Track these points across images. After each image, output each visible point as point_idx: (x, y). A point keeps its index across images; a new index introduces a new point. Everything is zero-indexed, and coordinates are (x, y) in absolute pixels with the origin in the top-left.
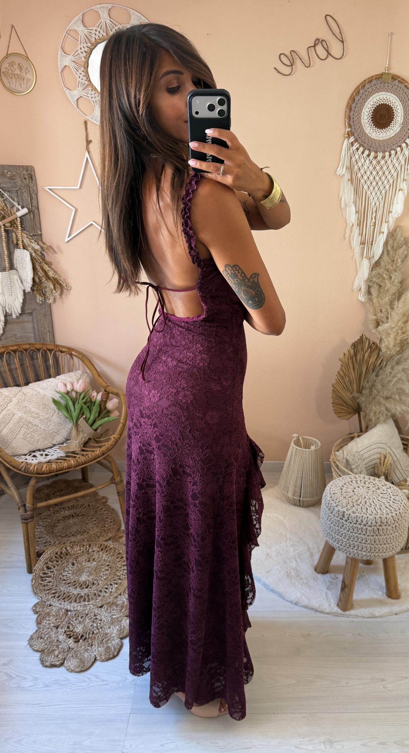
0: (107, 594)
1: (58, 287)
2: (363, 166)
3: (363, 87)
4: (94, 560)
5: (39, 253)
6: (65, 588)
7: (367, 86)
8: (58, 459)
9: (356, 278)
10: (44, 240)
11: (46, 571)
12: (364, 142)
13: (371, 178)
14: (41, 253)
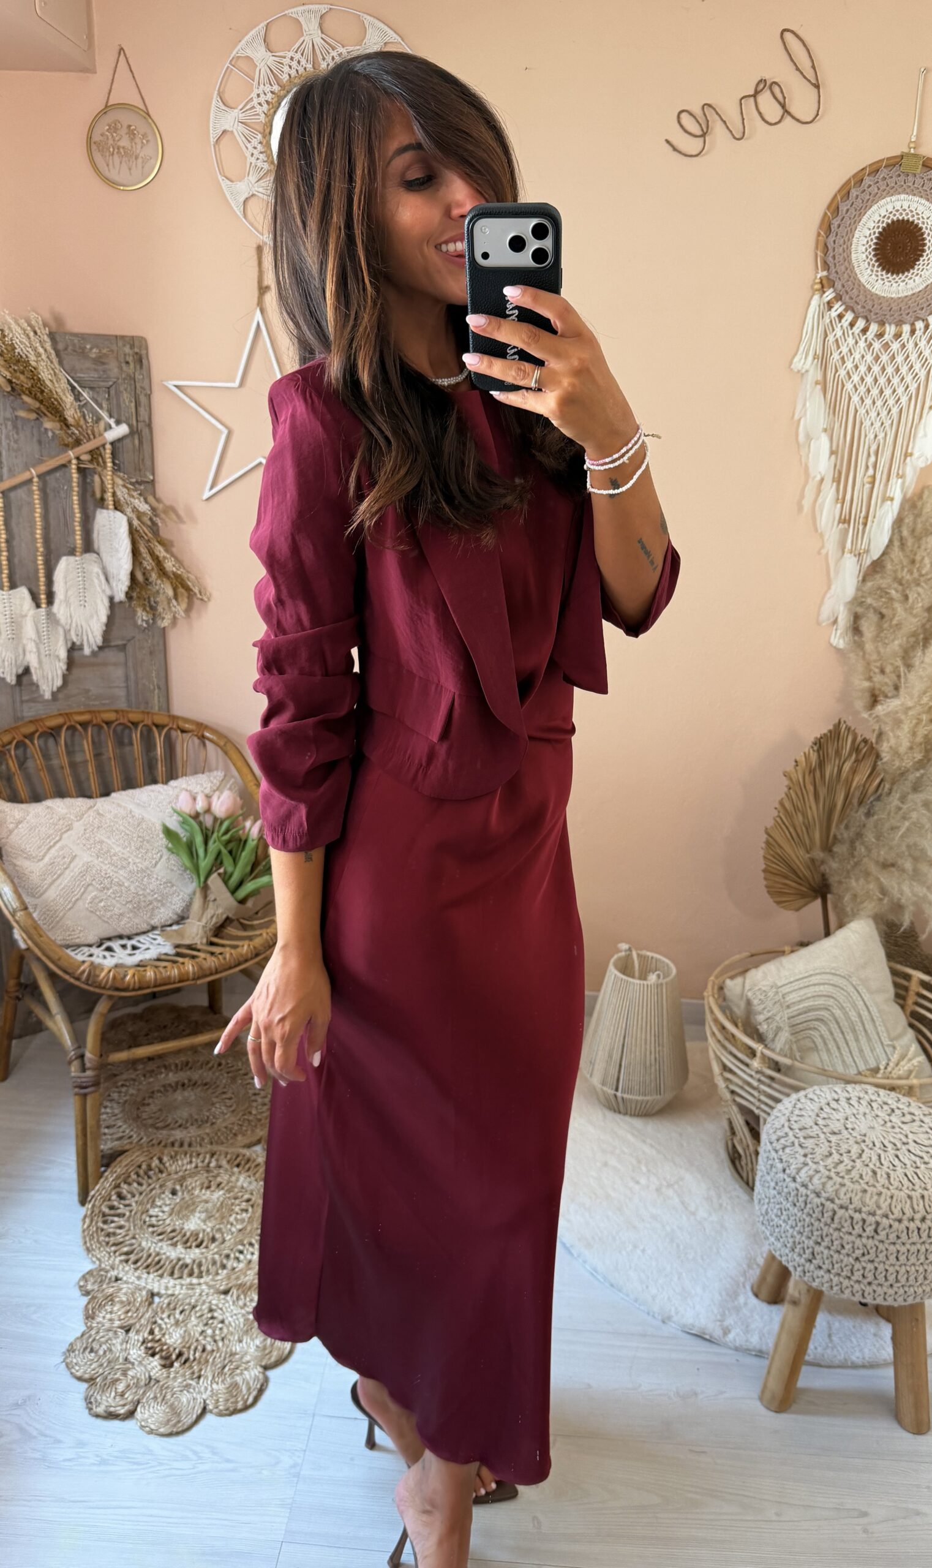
0: (241, 1266)
1: (182, 595)
2: (851, 354)
3: (858, 185)
4: (219, 1185)
5: (146, 520)
6: (152, 1242)
7: (867, 181)
8: (158, 960)
9: (828, 595)
10: (160, 492)
11: (116, 1203)
12: (856, 302)
13: (869, 380)
14: (151, 519)
